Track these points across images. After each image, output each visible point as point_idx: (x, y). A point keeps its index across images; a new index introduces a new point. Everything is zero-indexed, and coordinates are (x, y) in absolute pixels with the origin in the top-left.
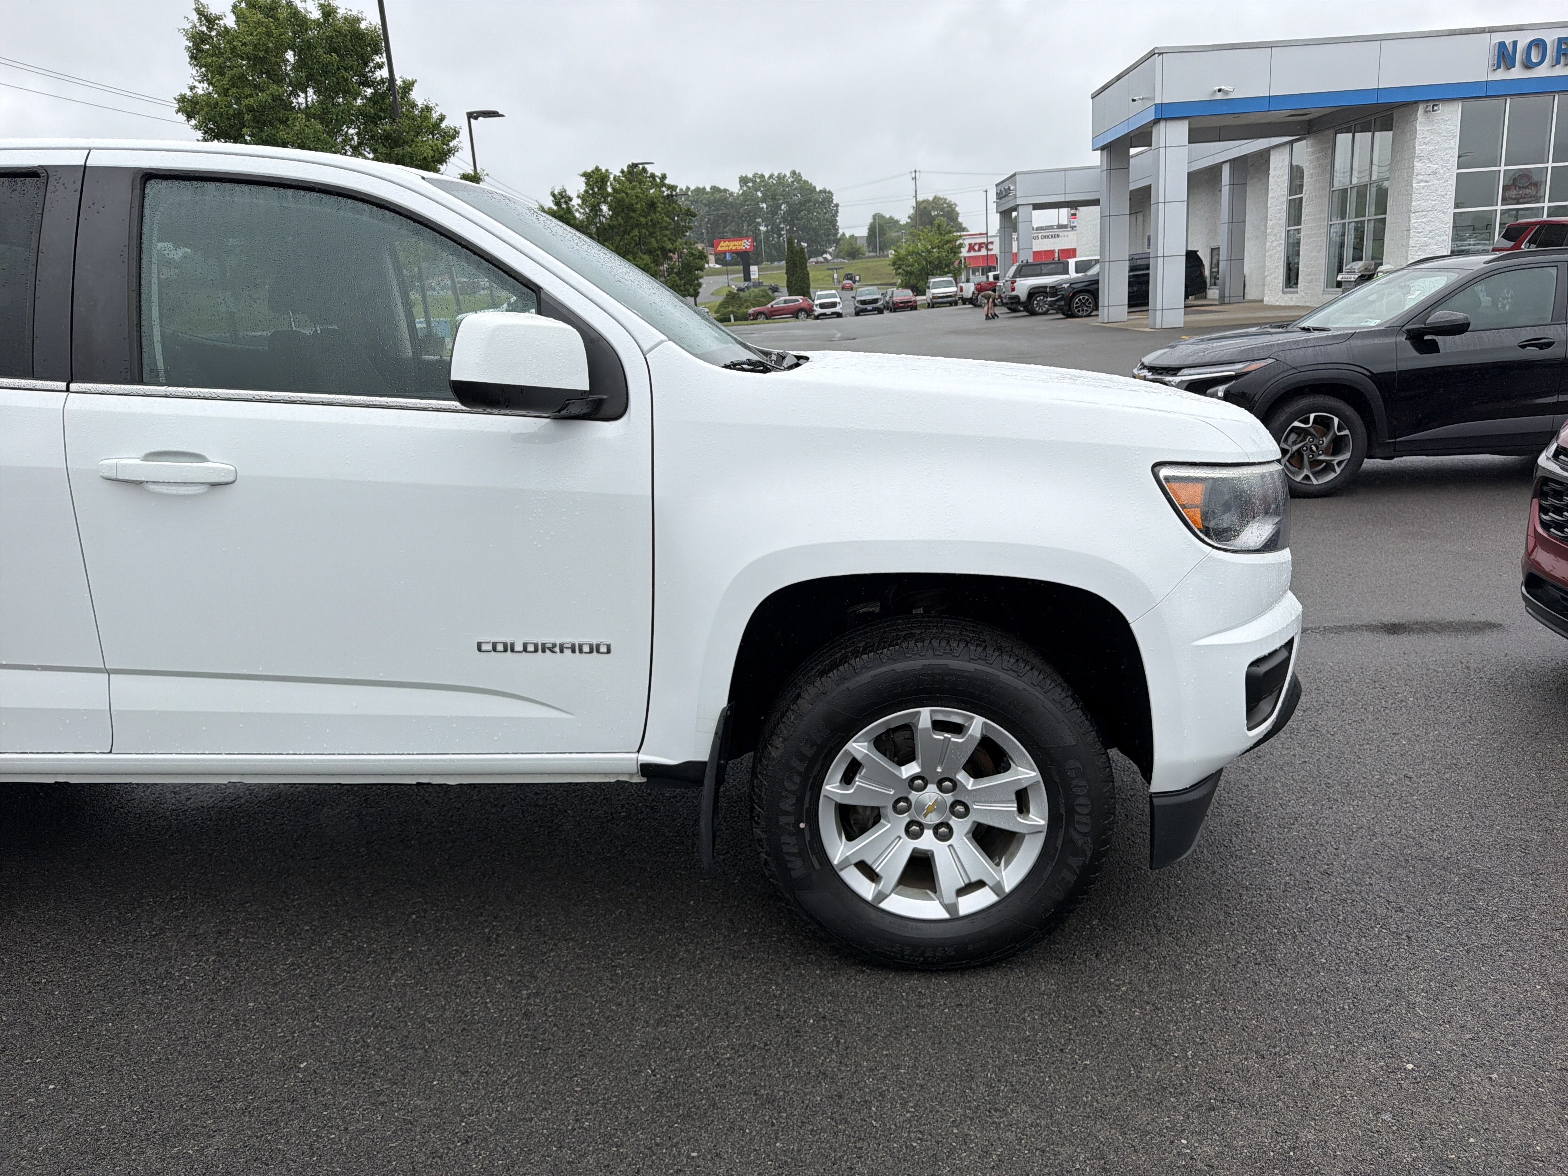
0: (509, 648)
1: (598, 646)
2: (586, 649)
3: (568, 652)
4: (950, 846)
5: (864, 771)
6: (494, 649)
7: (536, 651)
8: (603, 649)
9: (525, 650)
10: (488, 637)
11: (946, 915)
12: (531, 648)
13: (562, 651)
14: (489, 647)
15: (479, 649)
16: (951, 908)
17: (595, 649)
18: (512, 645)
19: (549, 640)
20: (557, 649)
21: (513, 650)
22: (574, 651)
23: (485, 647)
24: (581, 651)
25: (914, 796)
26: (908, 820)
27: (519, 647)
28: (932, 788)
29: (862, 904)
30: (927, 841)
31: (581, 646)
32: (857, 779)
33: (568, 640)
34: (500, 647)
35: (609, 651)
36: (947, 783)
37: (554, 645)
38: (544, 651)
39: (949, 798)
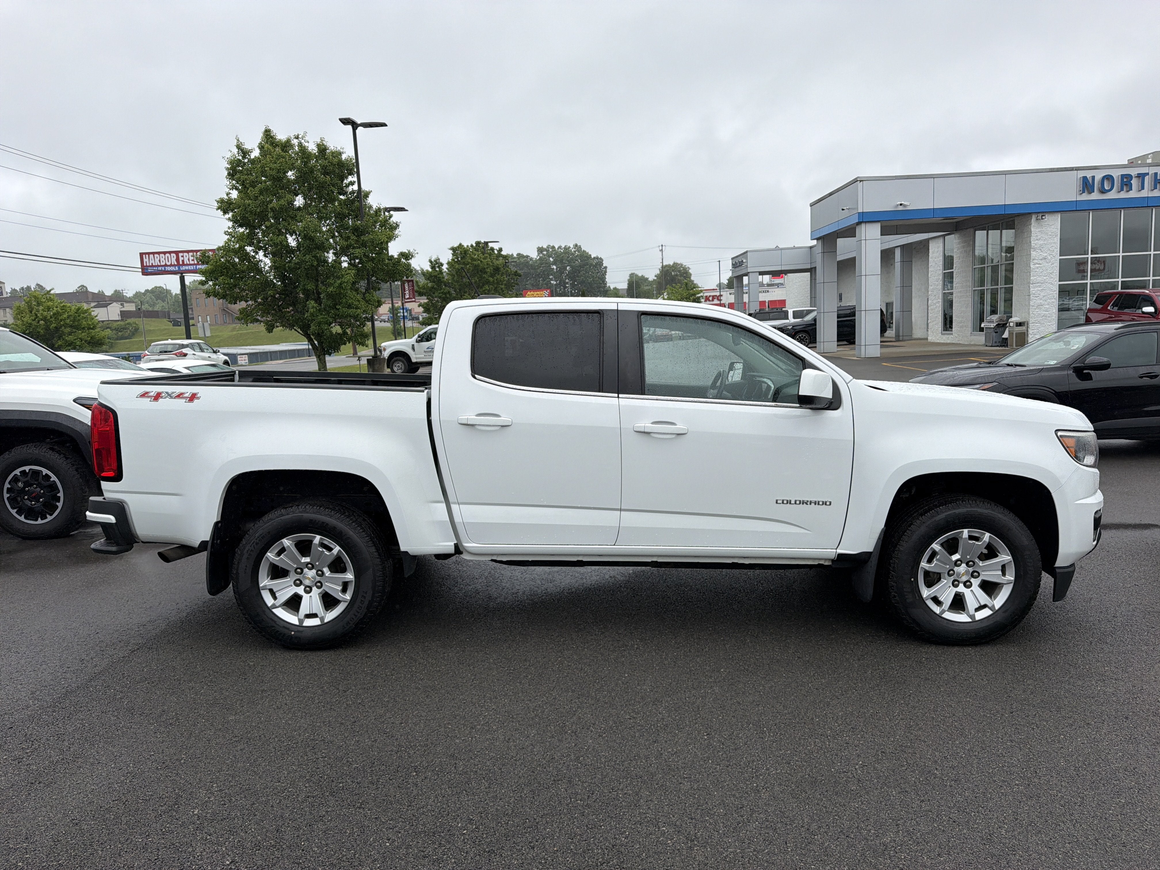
0: (789, 502)
1: (826, 502)
2: (821, 503)
3: (813, 504)
4: (971, 591)
5: (938, 556)
6: (783, 503)
7: (800, 503)
8: (828, 503)
9: (795, 503)
10: (780, 498)
11: (970, 620)
12: (798, 502)
13: (810, 504)
14: (781, 502)
15: (777, 503)
16: (972, 617)
17: (824, 503)
18: (790, 501)
19: (806, 499)
20: (809, 503)
21: (790, 503)
22: (815, 504)
23: (779, 502)
24: (819, 504)
25: (956, 569)
26: (953, 579)
27: (793, 502)
28: (964, 565)
29: (935, 615)
30: (961, 588)
31: (819, 502)
32: (935, 560)
33: (813, 500)
34: (785, 502)
35: (830, 504)
36: (971, 563)
37: (808, 501)
38: (803, 504)
39: (971, 570)
